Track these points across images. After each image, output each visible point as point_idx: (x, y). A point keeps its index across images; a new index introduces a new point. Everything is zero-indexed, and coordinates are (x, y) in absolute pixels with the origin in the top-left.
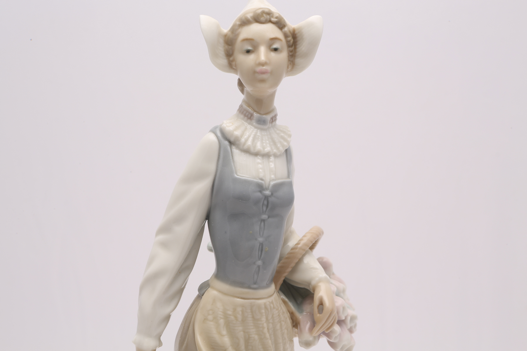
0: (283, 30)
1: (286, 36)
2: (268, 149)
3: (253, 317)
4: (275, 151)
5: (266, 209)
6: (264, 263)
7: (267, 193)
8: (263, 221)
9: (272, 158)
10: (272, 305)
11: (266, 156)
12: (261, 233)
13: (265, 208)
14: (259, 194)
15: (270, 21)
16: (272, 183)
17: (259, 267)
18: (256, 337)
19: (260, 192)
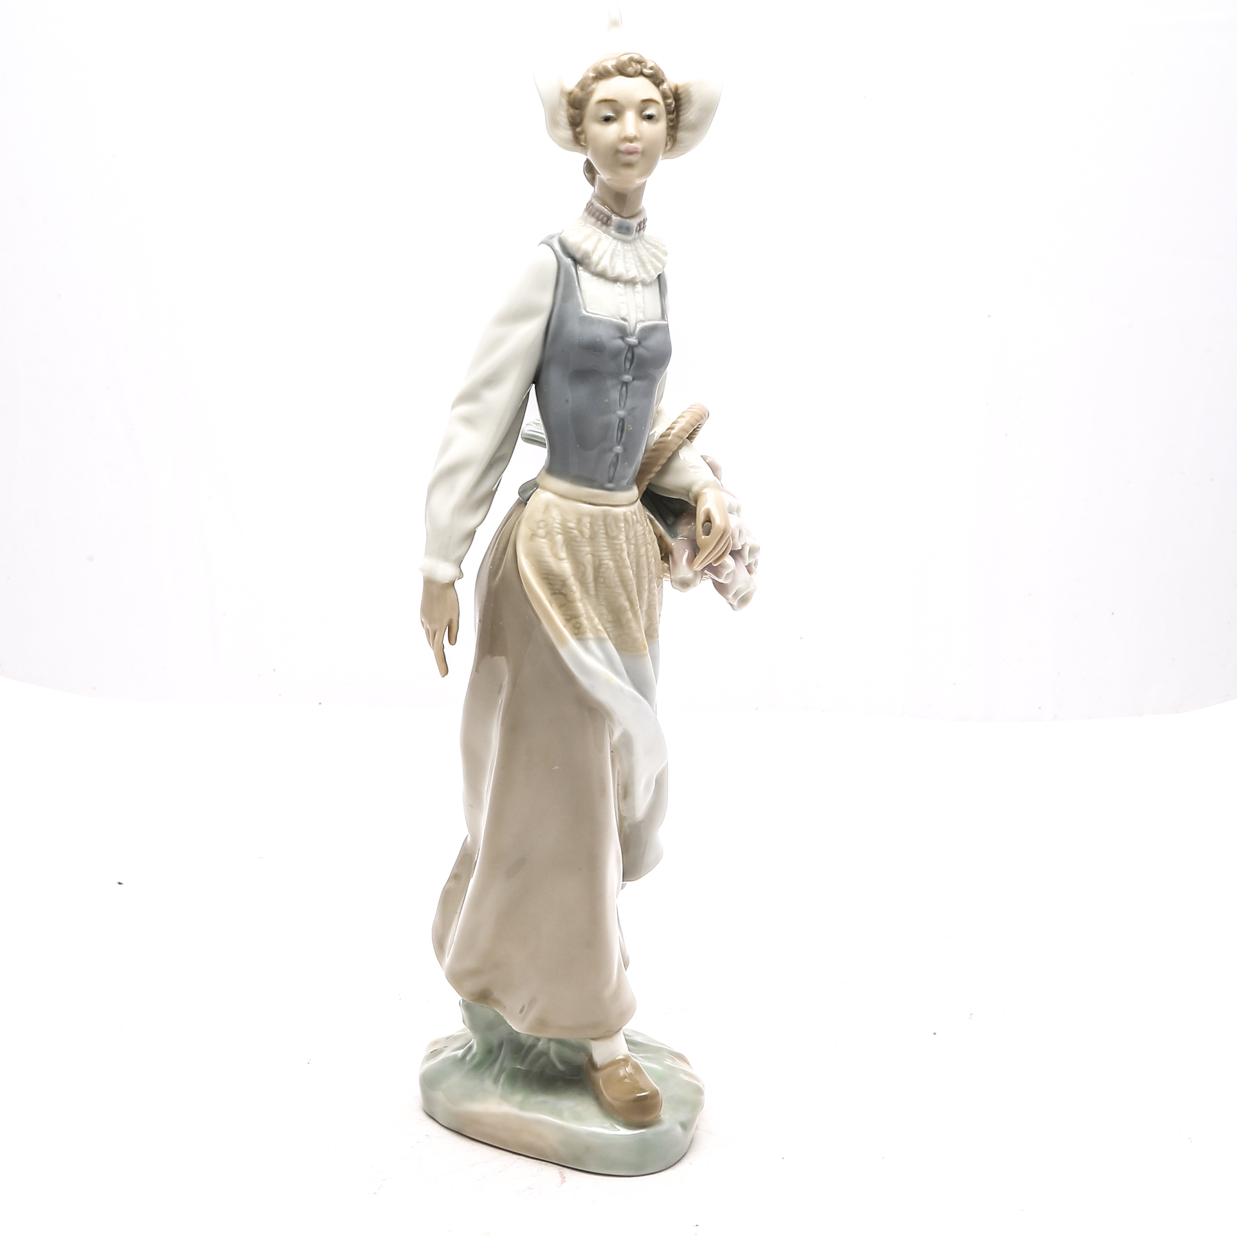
0: (661, 87)
1: (665, 97)
2: (632, 273)
3: (607, 533)
4: (644, 276)
5: (630, 366)
6: (625, 450)
7: (633, 340)
8: (626, 384)
9: (639, 287)
10: (634, 517)
11: (631, 282)
12: (622, 404)
13: (628, 365)
14: (619, 342)
15: (642, 74)
16: (639, 326)
17: (617, 455)
18: (611, 564)
19: (622, 338)
